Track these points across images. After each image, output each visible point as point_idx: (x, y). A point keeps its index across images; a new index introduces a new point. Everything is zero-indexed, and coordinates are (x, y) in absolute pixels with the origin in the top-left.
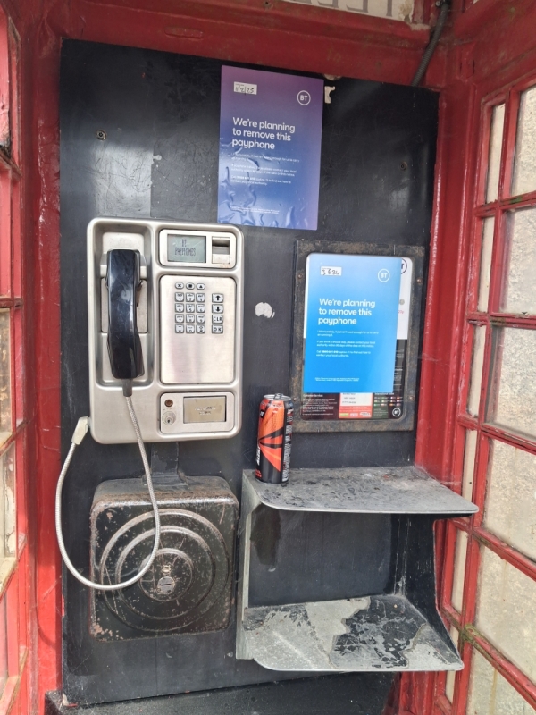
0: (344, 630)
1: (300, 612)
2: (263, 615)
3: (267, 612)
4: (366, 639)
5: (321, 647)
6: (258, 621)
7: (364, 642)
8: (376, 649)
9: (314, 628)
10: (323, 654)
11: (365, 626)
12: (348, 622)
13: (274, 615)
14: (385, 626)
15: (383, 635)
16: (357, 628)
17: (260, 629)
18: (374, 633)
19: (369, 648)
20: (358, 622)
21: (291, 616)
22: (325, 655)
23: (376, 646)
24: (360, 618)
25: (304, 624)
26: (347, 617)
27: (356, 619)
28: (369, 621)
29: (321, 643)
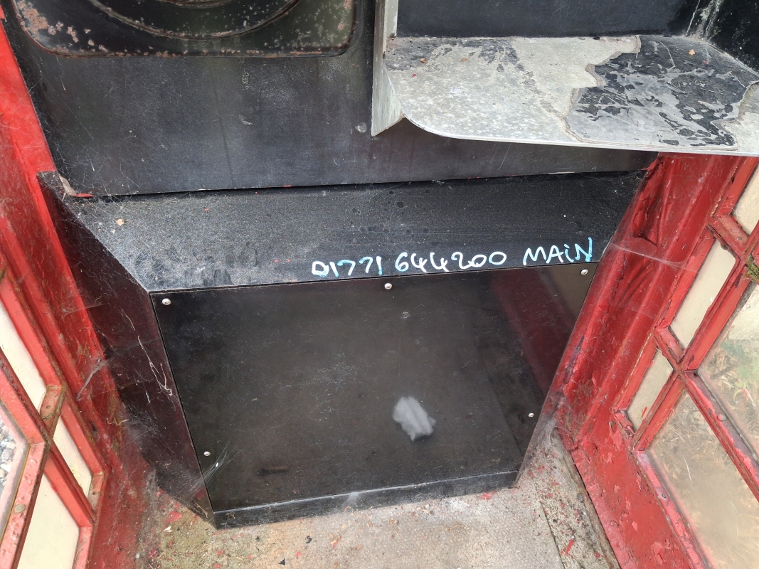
0: (592, 81)
1: (501, 49)
2: (427, 49)
3: (435, 45)
4: (639, 98)
5: (548, 106)
6: (416, 57)
7: (637, 102)
8: (663, 115)
9: (530, 74)
10: (552, 115)
11: (634, 78)
12: (599, 69)
13: (447, 50)
14: (675, 82)
15: (674, 93)
16: (619, 80)
17: (420, 69)
18: (654, 89)
19: (649, 113)
20: (620, 70)
21: (483, 54)
22: (556, 118)
23: (664, 110)
24: (622, 66)
25: (510, 68)
26: (596, 63)
27: (616, 66)
28: (644, 71)
29: (547, 98)
